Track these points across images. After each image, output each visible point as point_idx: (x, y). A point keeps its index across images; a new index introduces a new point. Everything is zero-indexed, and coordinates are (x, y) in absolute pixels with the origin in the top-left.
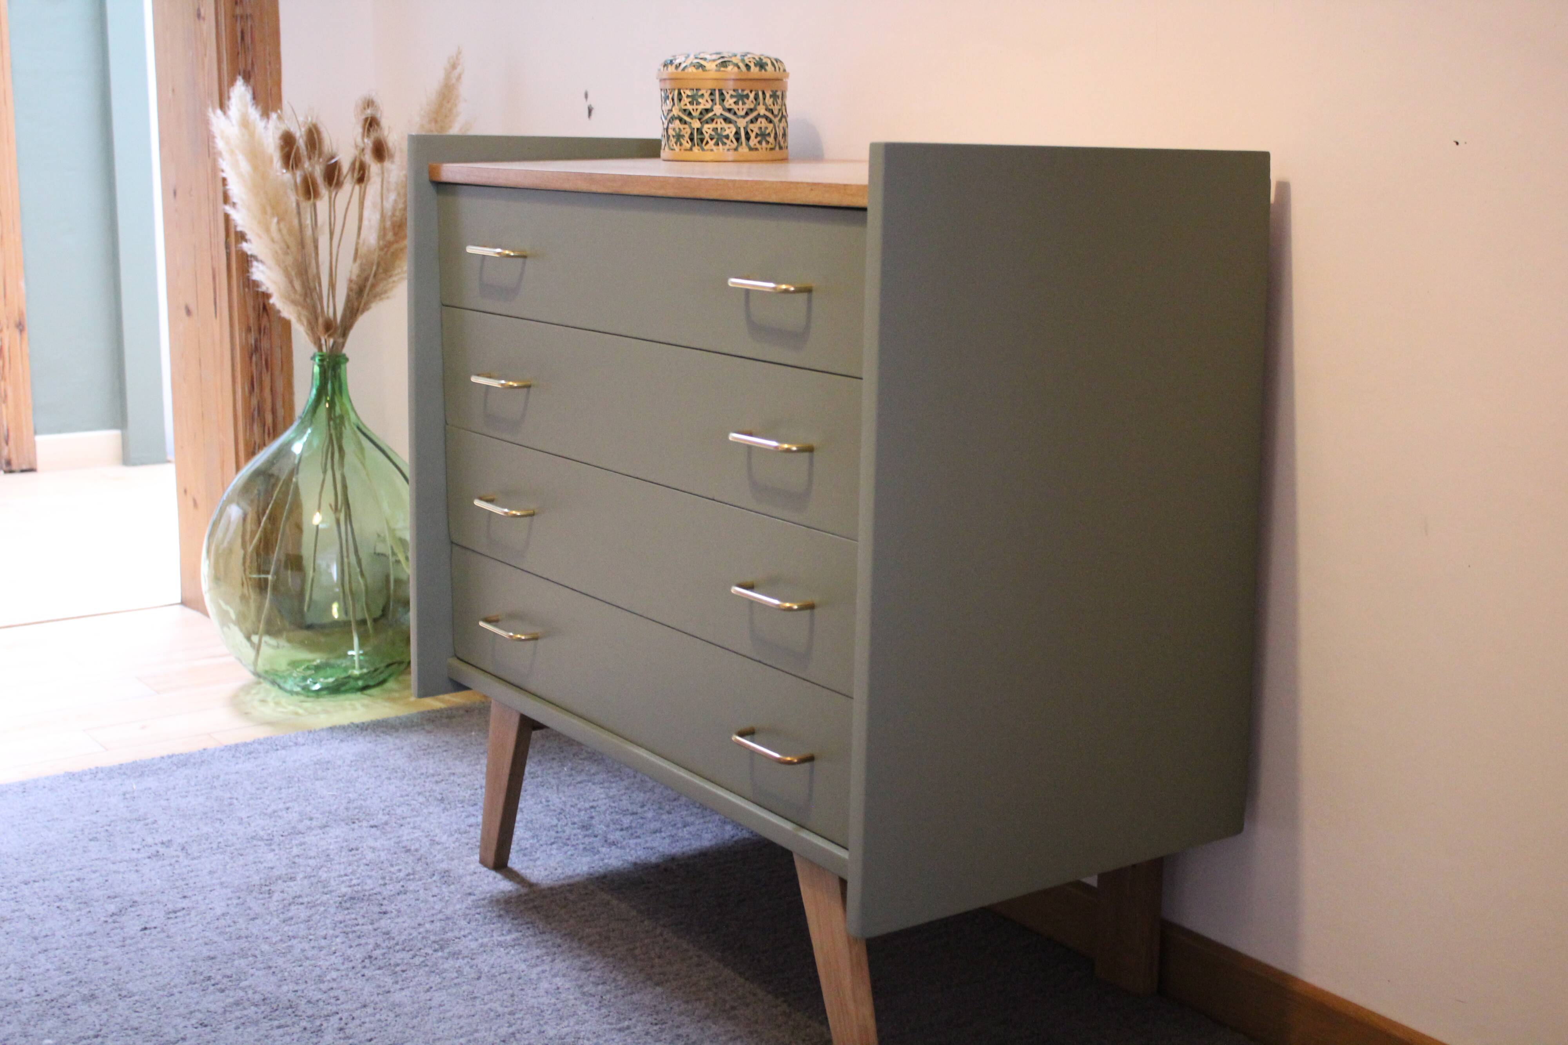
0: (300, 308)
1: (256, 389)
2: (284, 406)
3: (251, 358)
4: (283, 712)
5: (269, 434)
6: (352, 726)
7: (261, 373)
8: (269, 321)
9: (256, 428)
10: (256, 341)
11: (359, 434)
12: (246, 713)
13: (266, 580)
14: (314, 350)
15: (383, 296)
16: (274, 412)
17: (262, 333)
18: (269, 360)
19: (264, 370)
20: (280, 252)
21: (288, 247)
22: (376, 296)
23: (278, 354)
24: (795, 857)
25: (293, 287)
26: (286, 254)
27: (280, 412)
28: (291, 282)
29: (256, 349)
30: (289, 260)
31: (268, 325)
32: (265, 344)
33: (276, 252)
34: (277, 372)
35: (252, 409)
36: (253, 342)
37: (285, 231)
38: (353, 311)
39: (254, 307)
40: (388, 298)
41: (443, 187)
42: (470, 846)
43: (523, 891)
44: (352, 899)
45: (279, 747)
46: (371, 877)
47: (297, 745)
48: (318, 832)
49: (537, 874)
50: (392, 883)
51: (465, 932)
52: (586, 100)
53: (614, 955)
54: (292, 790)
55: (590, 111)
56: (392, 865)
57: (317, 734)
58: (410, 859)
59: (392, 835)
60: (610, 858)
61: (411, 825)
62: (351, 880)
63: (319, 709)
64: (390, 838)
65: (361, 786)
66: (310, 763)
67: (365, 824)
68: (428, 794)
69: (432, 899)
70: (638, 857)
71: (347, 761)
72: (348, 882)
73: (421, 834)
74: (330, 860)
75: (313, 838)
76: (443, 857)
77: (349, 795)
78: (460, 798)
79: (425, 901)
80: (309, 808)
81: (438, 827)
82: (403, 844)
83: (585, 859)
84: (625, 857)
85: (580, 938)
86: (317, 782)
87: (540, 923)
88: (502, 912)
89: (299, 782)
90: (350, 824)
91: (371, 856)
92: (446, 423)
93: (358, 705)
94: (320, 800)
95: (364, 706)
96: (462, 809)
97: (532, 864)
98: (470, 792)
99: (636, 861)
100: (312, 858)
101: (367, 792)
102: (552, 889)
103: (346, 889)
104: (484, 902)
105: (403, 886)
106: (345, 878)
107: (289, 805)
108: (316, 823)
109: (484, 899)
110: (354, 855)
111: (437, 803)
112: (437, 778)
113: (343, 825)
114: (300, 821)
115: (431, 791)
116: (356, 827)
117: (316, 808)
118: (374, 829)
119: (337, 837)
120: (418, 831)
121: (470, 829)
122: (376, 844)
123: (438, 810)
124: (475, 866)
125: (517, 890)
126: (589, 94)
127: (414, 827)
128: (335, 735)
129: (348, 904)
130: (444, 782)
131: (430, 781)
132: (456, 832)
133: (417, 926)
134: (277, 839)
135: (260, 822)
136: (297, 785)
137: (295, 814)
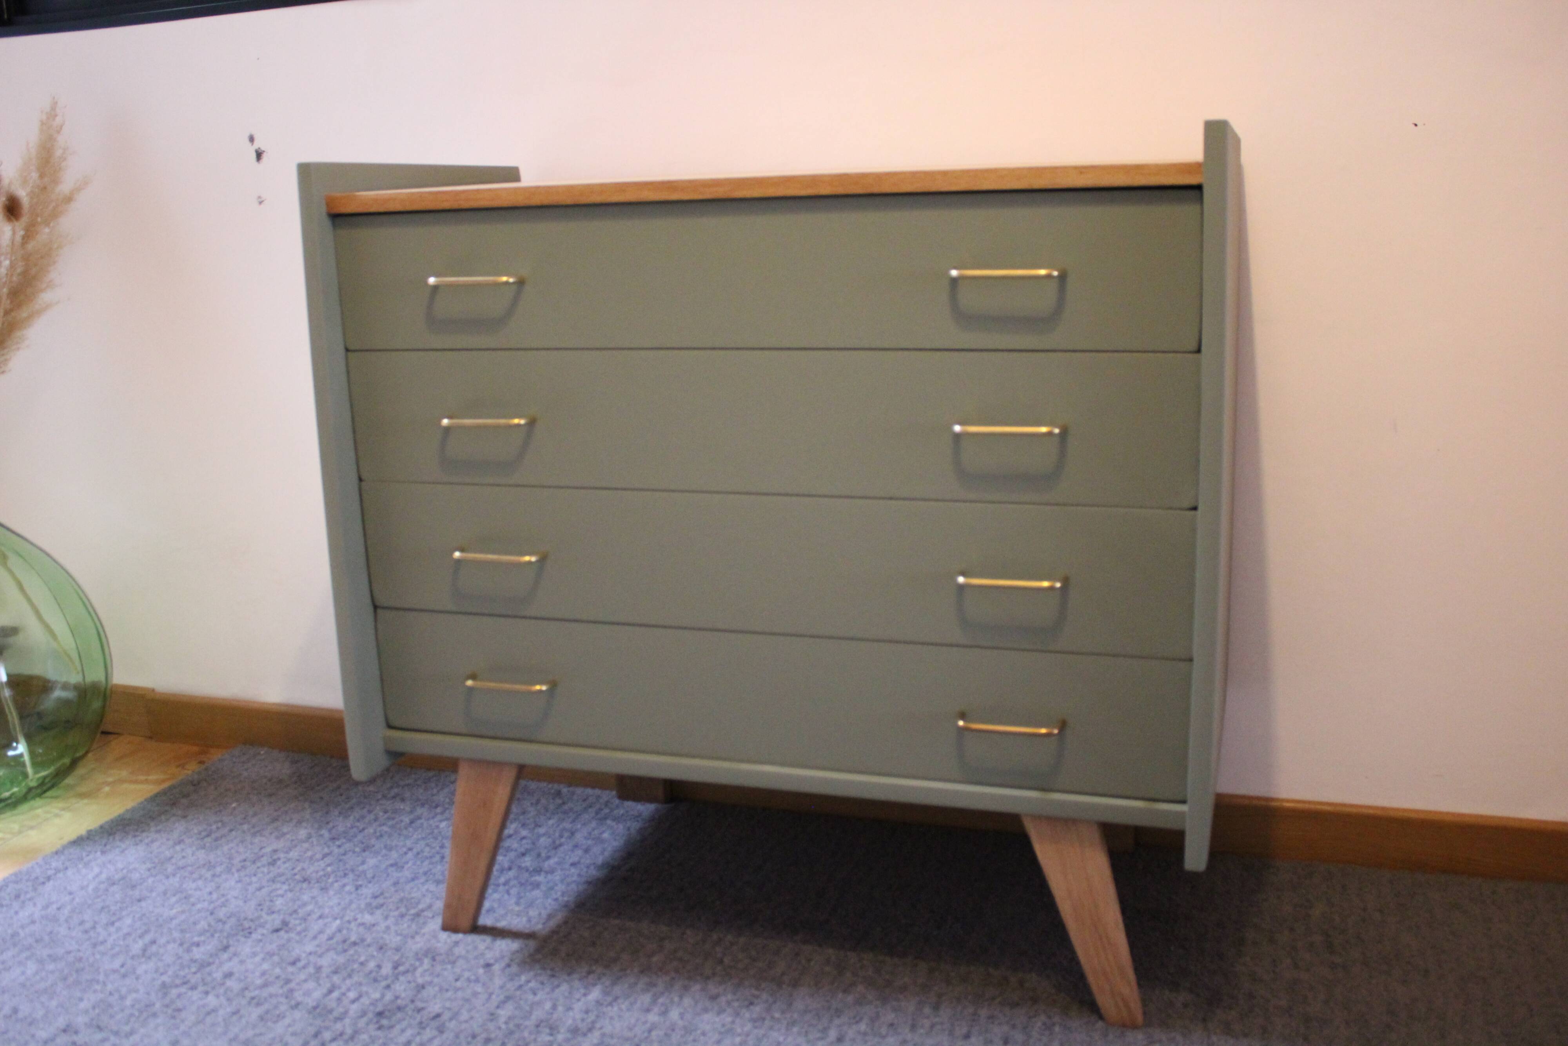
41: (340, 220)
42: (407, 917)
43: (532, 944)
44: (380, 1014)
45: (42, 880)
46: (360, 984)
47: (57, 871)
48: (225, 956)
49: (518, 923)
50: (393, 982)
51: (548, 1006)
52: (252, 144)
53: (714, 974)
54: (128, 921)
55: (259, 155)
56: (362, 964)
57: (66, 852)
58: (373, 950)
59: (311, 934)
60: (556, 885)
61: (315, 916)
62: (344, 994)
63: (16, 827)
64: (315, 938)
65: (198, 893)
66: (102, 886)
67: (265, 931)
68: (283, 879)
69: (459, 984)
70: (579, 875)
71: (142, 872)
72: (344, 998)
73: (338, 922)
74: (288, 981)
75: (231, 964)
76: (399, 938)
77: (199, 906)
78: (321, 873)
79: (457, 990)
80: (176, 935)
81: (345, 909)
82: (339, 937)
83: (537, 893)
84: (569, 880)
85: (661, 969)
86: (143, 904)
87: (599, 970)
88: (549, 972)
89: (121, 909)
90: (247, 935)
91: (325, 962)
92: (360, 480)
93: (57, 811)
94: (174, 922)
95: (63, 809)
96: (340, 883)
97: (496, 915)
98: (322, 864)
99: (583, 879)
100: (265, 985)
101: (215, 896)
102: (554, 932)
103: (355, 1007)
104: (514, 969)
105: (409, 982)
106: (336, 994)
107: (148, 938)
108: (211, 946)
109: (509, 966)
110: (304, 967)
111: (305, 885)
112: (265, 860)
113: (243, 939)
114: (188, 950)
115: (281, 875)
116: (260, 937)
117: (183, 931)
118: (282, 933)
119: (255, 954)
120: (329, 920)
121: (380, 900)
122: (310, 947)
123: (315, 892)
124: (444, 936)
125: (526, 946)
126: (256, 137)
127: (321, 917)
128: (89, 849)
129: (385, 1022)
130: (279, 863)
131: (264, 866)
132: (371, 909)
133: (491, 1017)
134: (193, 980)
135: (144, 967)
136: (124, 913)
137: (171, 946)
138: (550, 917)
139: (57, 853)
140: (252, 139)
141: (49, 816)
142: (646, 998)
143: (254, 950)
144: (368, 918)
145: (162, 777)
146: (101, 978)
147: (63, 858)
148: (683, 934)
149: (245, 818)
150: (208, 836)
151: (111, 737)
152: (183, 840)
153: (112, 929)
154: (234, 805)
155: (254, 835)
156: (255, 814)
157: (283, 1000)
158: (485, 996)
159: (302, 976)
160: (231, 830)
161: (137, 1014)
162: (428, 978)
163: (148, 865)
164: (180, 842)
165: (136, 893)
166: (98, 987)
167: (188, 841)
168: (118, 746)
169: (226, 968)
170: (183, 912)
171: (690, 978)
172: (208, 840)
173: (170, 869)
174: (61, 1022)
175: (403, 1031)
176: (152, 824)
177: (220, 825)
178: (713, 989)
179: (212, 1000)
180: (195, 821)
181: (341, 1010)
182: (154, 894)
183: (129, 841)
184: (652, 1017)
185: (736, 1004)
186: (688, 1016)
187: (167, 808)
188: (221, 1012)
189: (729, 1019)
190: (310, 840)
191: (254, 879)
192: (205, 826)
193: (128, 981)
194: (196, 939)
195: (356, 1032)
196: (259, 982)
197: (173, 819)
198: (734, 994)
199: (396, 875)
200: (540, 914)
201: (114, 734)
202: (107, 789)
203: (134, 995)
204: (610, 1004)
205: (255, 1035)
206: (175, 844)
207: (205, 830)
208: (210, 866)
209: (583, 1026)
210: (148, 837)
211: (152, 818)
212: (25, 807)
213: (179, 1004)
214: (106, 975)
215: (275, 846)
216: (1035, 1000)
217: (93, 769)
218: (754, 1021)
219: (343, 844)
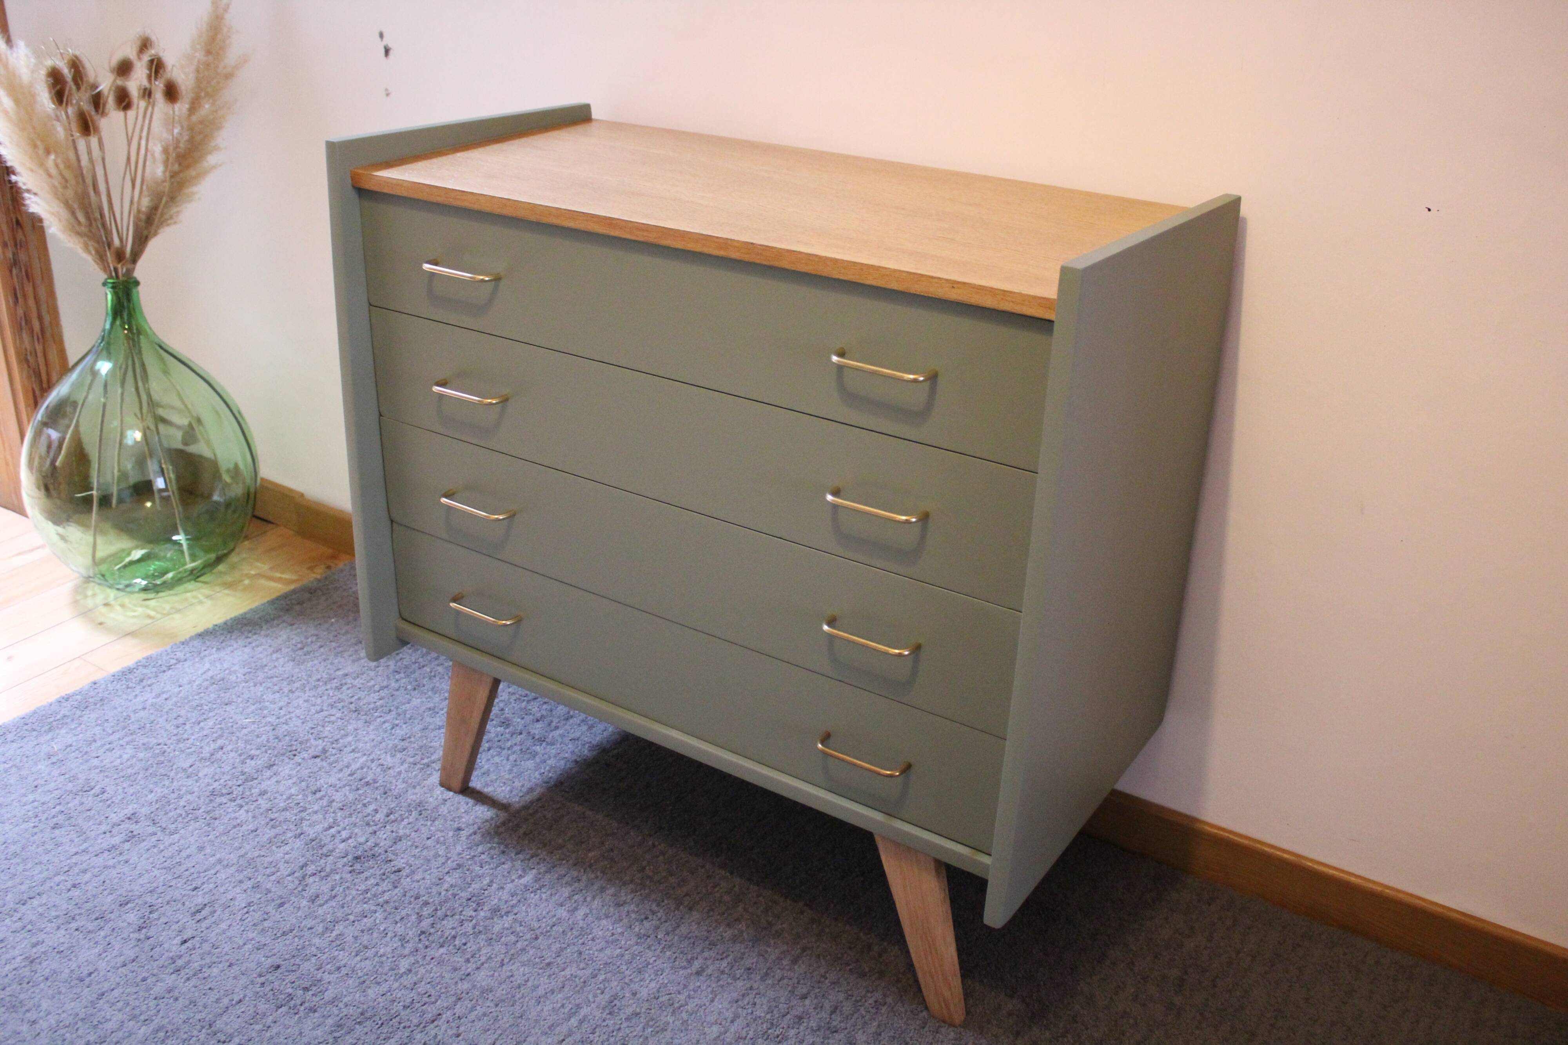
0: (86, 239)
1: (20, 300)
2: (48, 312)
3: (11, 271)
4: (134, 617)
5: (38, 339)
6: (217, 628)
7: (22, 284)
8: (25, 236)
9: (25, 336)
10: (14, 254)
11: (162, 352)
12: (101, 624)
13: (92, 495)
14: (103, 276)
15: (169, 222)
16: (40, 318)
17: (19, 247)
18: (29, 270)
19: (25, 281)
20: (59, 186)
21: (66, 181)
22: (163, 222)
23: (36, 264)
24: (878, 839)
25: (76, 218)
26: (66, 187)
27: (47, 318)
28: (73, 213)
29: (15, 262)
30: (70, 193)
31: (24, 239)
32: (23, 257)
33: (54, 186)
34: (38, 281)
35: (19, 319)
36: (11, 256)
37: (62, 166)
38: (142, 240)
39: (7, 222)
40: (175, 223)
41: (363, 193)
42: (419, 766)
43: (503, 815)
44: (357, 858)
45: (164, 668)
46: (355, 825)
47: (179, 661)
48: (268, 773)
49: (500, 791)
50: (380, 829)
51: (486, 881)
52: (382, 40)
53: (632, 881)
54: (210, 723)
55: (387, 51)
56: (365, 805)
57: (191, 644)
58: (377, 794)
59: (340, 765)
60: (550, 758)
61: (349, 749)
62: (339, 832)
63: (167, 607)
64: (341, 770)
65: (272, 706)
66: (206, 683)
67: (306, 755)
68: (340, 705)
69: (429, 842)
70: (573, 752)
71: (239, 675)
72: (338, 835)
73: (365, 758)
74: (304, 810)
75: (269, 782)
76: (404, 785)
77: (269, 719)
78: (372, 706)
79: (425, 848)
80: (241, 744)
81: (375, 746)
82: (358, 775)
83: (530, 764)
84: (562, 755)
85: (590, 866)
86: (228, 708)
87: (543, 854)
88: (502, 847)
89: (210, 710)
90: (292, 757)
91: (338, 797)
92: (381, 415)
93: (201, 597)
94: (245, 731)
95: (208, 597)
96: (382, 720)
97: (488, 779)
98: (376, 696)
99: (574, 757)
100: (285, 809)
101: (282, 712)
102: (526, 807)
103: (342, 846)
104: (478, 837)
105: (392, 832)
106: (333, 831)
107: (220, 742)
108: (260, 762)
109: (475, 833)
110: (321, 799)
111: (354, 715)
112: (335, 683)
113: (287, 760)
114: (243, 762)
115: (340, 700)
116: (300, 760)
117: (247, 742)
118: (318, 760)
119: (290, 777)
120: (359, 755)
121: (405, 744)
122: (332, 780)
123: (360, 724)
124: (439, 791)
125: (497, 816)
126: (385, 34)
127: (353, 751)
128: (208, 643)
129: (357, 866)
130: (344, 688)
131: (332, 688)
132: (395, 750)
133: (439, 882)
134: (237, 791)
135: (206, 771)
136: (211, 714)
137: (233, 754)
138: (531, 790)
139: (183, 643)
140: (381, 35)
141: (195, 601)
142: (566, 892)
143: (291, 773)
144: (388, 760)
145: (294, 577)
146: (172, 774)
147: (187, 649)
148: (628, 833)
149: (336, 636)
150: (302, 649)
151: (271, 526)
152: (281, 649)
153: (197, 729)
154: (333, 620)
155: (336, 655)
156: (347, 633)
157: (292, 827)
158: (443, 860)
159: (316, 808)
160: (321, 647)
161: (184, 814)
162: (408, 832)
163: (246, 670)
164: (278, 650)
165: (227, 696)
166: (167, 783)
167: (285, 650)
168: (273, 537)
169: (263, 786)
170: (254, 723)
171: (610, 880)
172: (300, 652)
173: (261, 675)
174: (129, 811)
175: (367, 879)
176: (265, 627)
177: (314, 638)
178: (623, 896)
179: (242, 815)
180: (299, 630)
181: (331, 847)
182: (240, 700)
183: (241, 642)
184: (562, 913)
185: (633, 916)
186: (590, 919)
187: (282, 613)
188: (245, 827)
189: (619, 930)
190: (377, 669)
191: (319, 701)
192: (303, 639)
193: (190, 782)
194: (253, 752)
195: (334, 871)
196: (282, 805)
197: (285, 624)
198: (638, 906)
199: (428, 719)
200: (523, 786)
201: (273, 523)
202: (247, 582)
203: (189, 797)
204: (535, 892)
205: (259, 856)
206: (274, 652)
207: (301, 642)
208: (291, 680)
209: (504, 908)
210: (256, 640)
211: (267, 622)
212: (180, 589)
213: (217, 814)
214: (177, 773)
215: (349, 669)
216: (881, 974)
217: (244, 559)
218: (639, 936)
219: (402, 678)
